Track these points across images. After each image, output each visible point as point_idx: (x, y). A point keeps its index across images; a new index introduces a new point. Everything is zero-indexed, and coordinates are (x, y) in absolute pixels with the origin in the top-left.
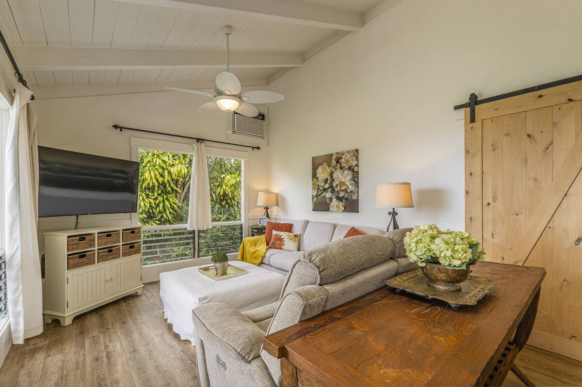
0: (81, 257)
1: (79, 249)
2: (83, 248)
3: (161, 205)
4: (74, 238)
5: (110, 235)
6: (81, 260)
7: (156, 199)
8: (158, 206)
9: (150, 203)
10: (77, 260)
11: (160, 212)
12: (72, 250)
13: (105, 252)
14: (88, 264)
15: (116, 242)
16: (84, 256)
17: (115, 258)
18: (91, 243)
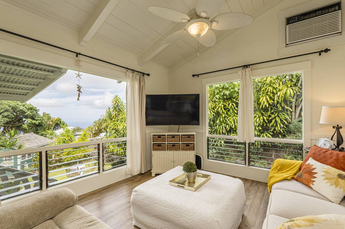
0: (158, 146)
1: (158, 142)
2: (160, 142)
3: (273, 121)
4: (156, 136)
5: (174, 137)
6: (159, 147)
7: (270, 116)
8: (271, 121)
9: (264, 119)
10: (157, 147)
11: (273, 126)
12: (155, 142)
13: (171, 145)
14: (162, 150)
15: (177, 141)
16: (161, 145)
17: (177, 150)
18: (164, 140)
